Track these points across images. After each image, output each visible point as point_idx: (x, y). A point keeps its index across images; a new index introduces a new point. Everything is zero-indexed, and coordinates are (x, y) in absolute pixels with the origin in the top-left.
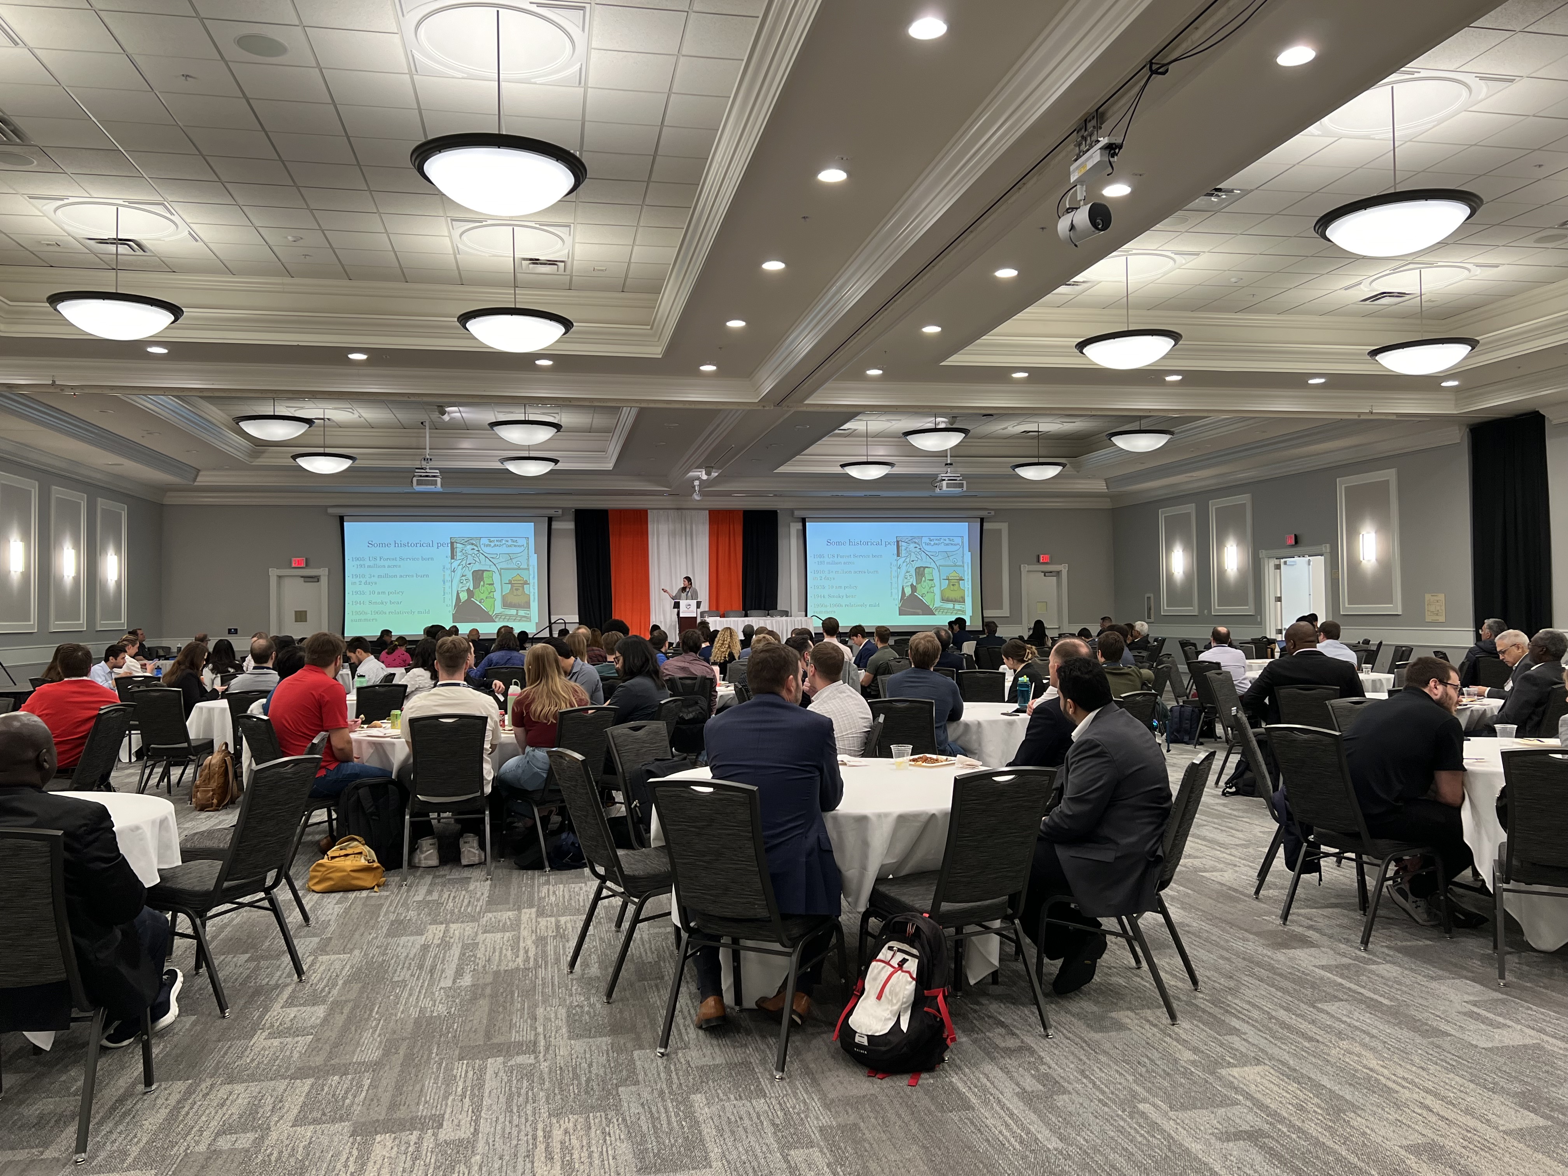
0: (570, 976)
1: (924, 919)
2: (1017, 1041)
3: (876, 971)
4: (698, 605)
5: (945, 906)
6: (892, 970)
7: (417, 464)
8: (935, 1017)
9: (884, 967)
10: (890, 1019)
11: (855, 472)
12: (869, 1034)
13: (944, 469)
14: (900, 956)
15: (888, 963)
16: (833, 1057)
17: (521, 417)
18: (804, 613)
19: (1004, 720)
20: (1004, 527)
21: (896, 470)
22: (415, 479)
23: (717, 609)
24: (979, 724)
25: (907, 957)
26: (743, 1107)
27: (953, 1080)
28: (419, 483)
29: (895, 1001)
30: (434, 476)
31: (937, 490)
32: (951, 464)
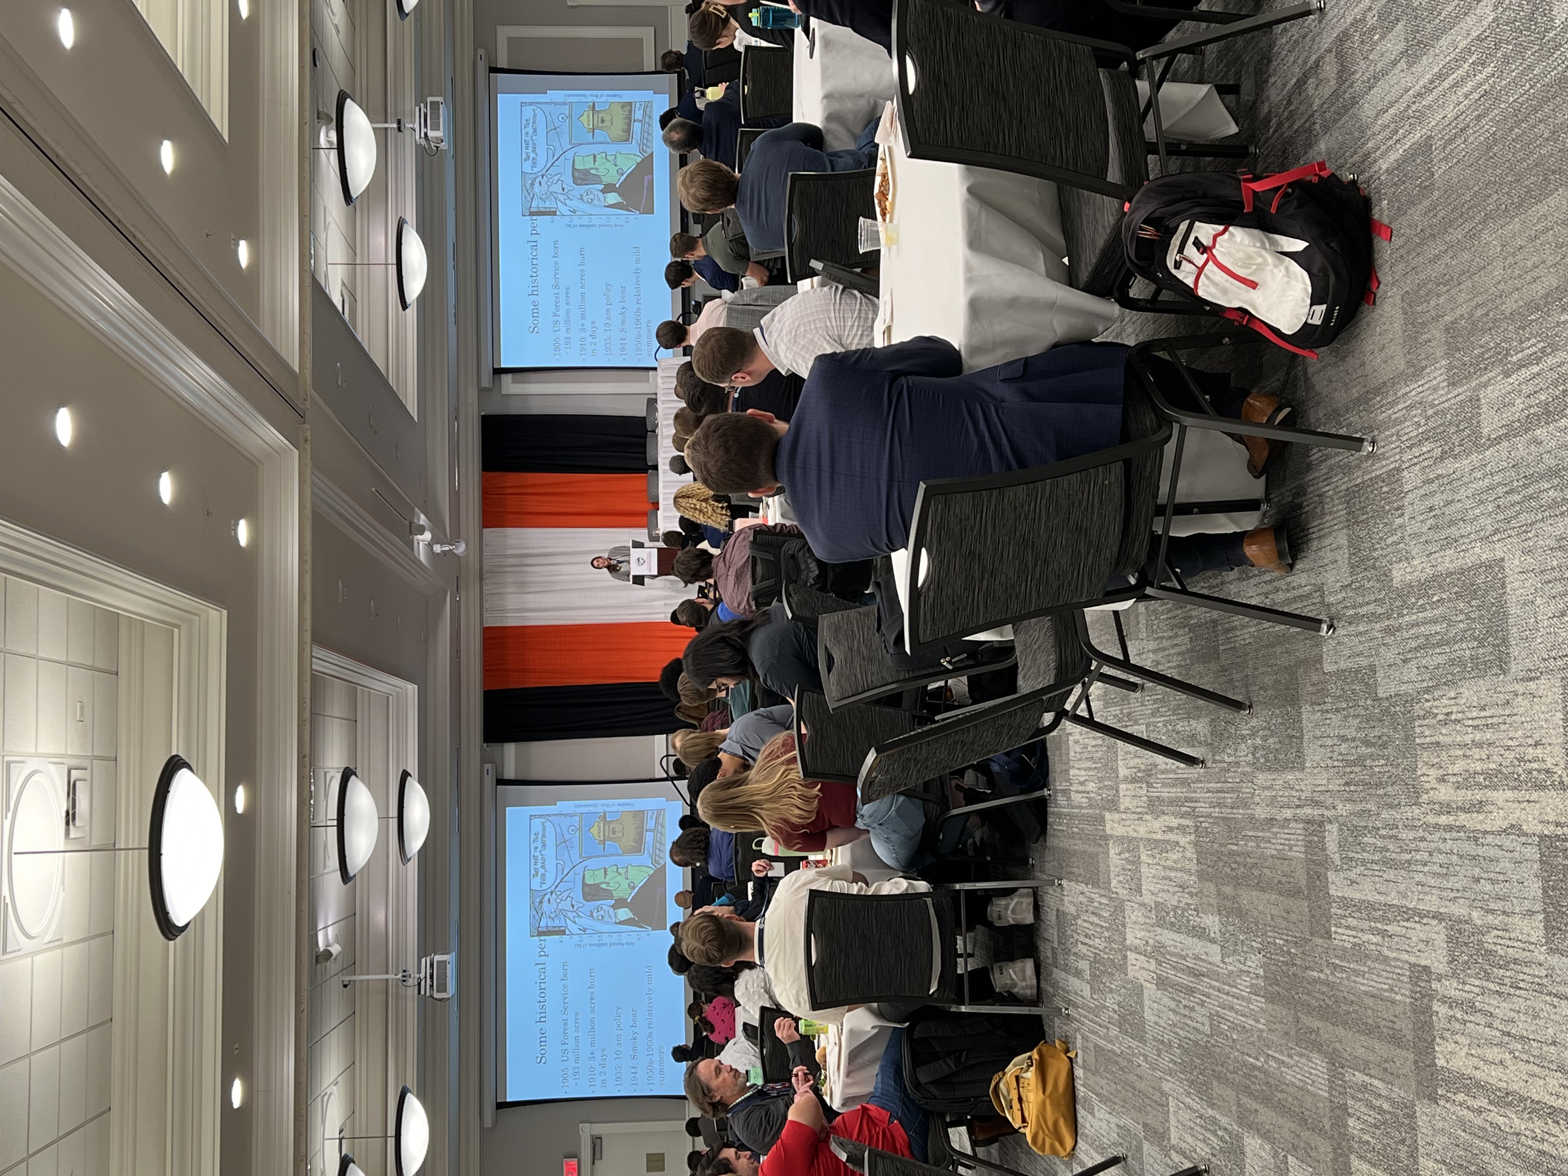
0: (1209, 764)
1: (1133, 211)
2: (1327, 59)
3: (1212, 289)
4: (638, 545)
5: (1114, 175)
6: (1210, 263)
7: (412, 992)
8: (1286, 195)
9: (1207, 277)
10: (1287, 269)
11: (415, 286)
12: (1309, 302)
13: (407, 133)
14: (1191, 250)
15: (1201, 270)
16: (1343, 359)
17: (333, 832)
18: (651, 373)
19: (822, 56)
20: (504, 33)
21: (411, 216)
22: (437, 995)
23: (645, 514)
24: (828, 97)
25: (1191, 239)
26: (1413, 503)
27: (1384, 167)
28: (443, 988)
29: (1260, 260)
30: (432, 965)
31: (443, 146)
32: (399, 122)
